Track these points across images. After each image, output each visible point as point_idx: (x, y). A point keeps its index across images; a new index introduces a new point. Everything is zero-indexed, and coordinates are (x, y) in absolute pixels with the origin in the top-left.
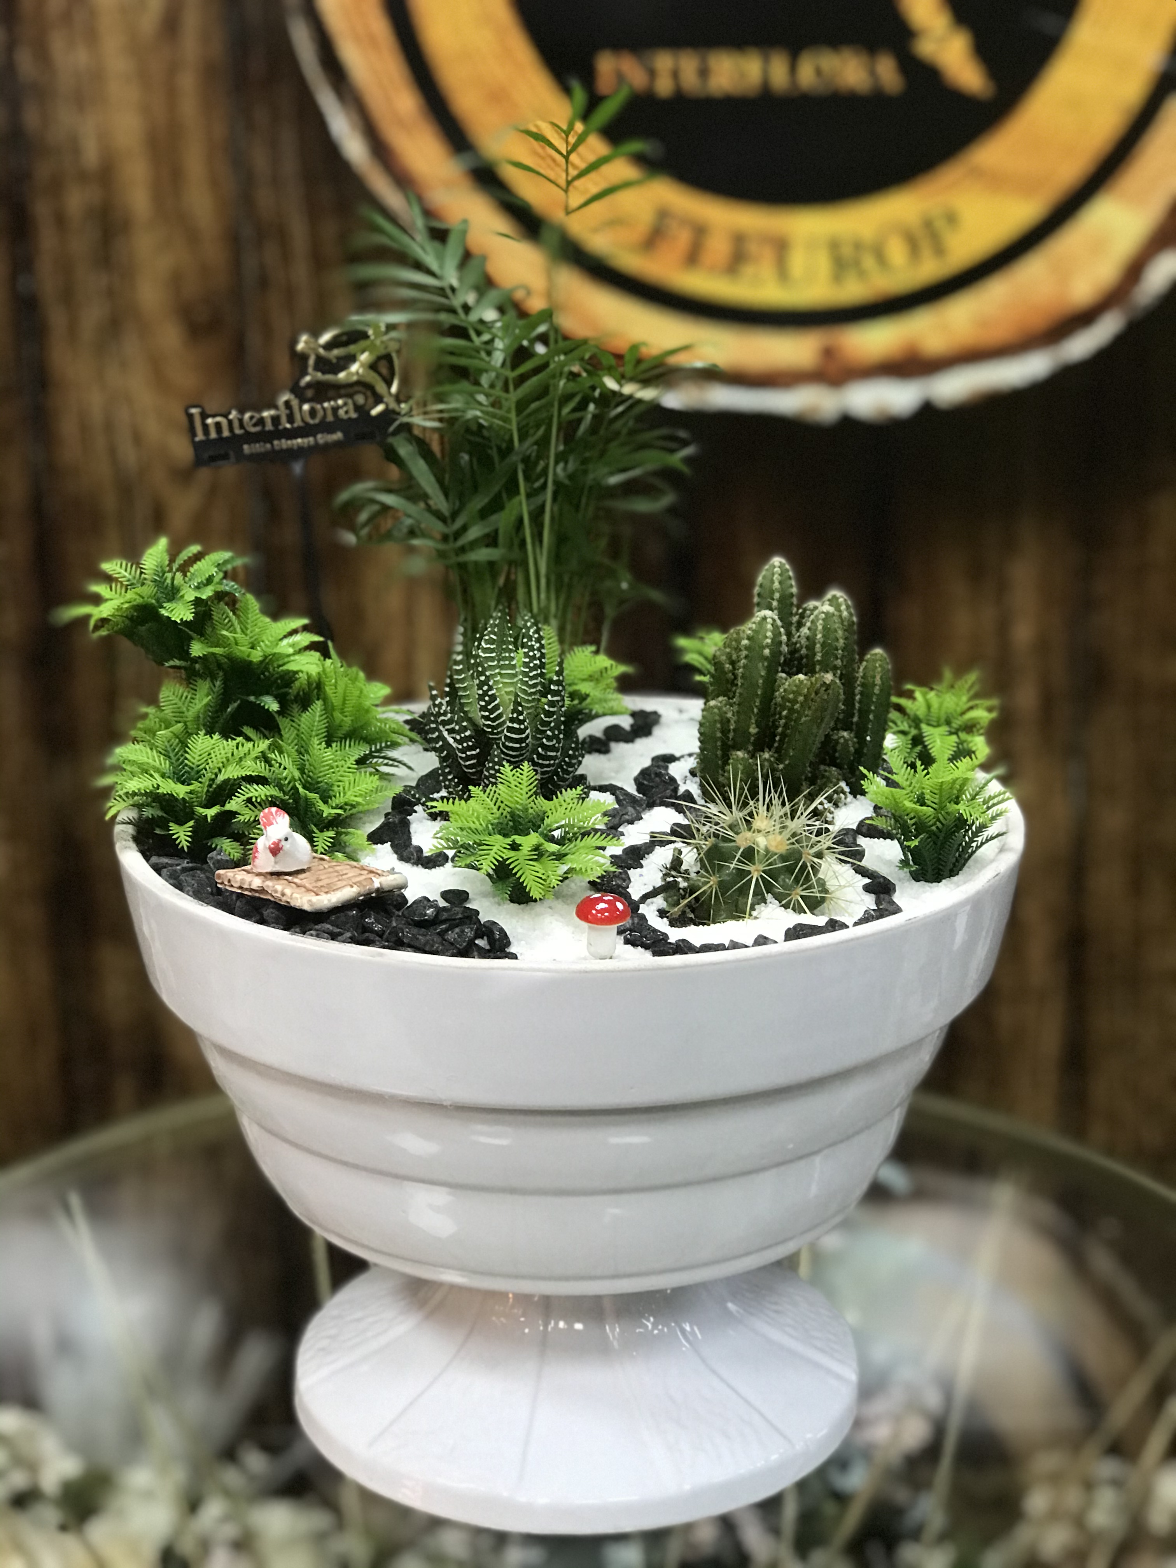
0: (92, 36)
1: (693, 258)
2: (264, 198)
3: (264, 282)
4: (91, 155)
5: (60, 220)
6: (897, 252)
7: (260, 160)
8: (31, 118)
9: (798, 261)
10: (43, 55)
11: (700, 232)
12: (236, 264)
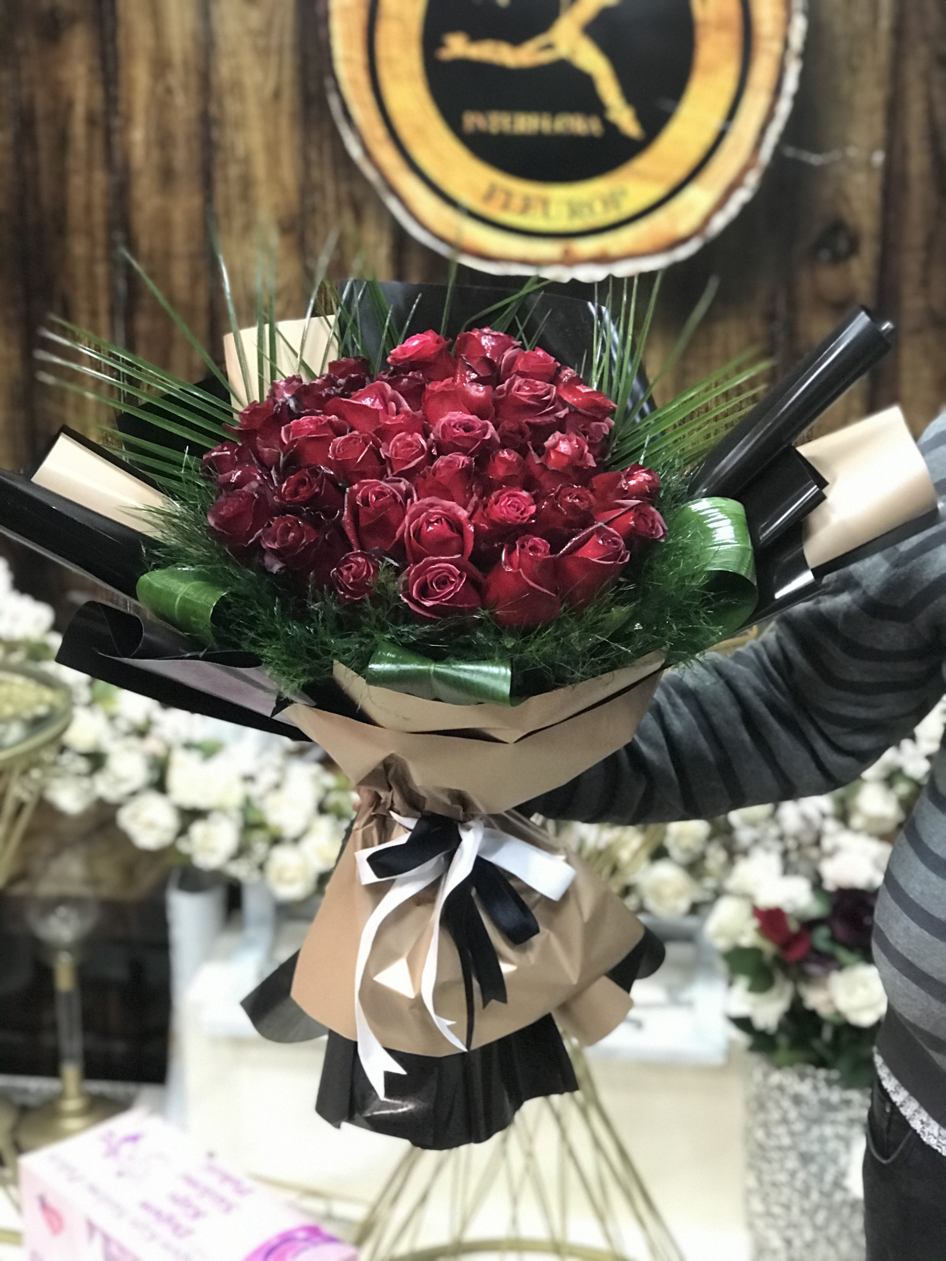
0: (242, 98)
1: (506, 206)
2: (316, 174)
3: (314, 210)
4: (240, 151)
5: (226, 180)
6: (598, 207)
7: (313, 155)
8: (215, 134)
9: (554, 209)
10: (221, 105)
11: (509, 195)
12: (302, 202)
